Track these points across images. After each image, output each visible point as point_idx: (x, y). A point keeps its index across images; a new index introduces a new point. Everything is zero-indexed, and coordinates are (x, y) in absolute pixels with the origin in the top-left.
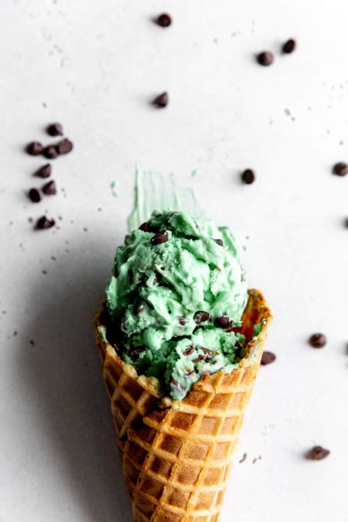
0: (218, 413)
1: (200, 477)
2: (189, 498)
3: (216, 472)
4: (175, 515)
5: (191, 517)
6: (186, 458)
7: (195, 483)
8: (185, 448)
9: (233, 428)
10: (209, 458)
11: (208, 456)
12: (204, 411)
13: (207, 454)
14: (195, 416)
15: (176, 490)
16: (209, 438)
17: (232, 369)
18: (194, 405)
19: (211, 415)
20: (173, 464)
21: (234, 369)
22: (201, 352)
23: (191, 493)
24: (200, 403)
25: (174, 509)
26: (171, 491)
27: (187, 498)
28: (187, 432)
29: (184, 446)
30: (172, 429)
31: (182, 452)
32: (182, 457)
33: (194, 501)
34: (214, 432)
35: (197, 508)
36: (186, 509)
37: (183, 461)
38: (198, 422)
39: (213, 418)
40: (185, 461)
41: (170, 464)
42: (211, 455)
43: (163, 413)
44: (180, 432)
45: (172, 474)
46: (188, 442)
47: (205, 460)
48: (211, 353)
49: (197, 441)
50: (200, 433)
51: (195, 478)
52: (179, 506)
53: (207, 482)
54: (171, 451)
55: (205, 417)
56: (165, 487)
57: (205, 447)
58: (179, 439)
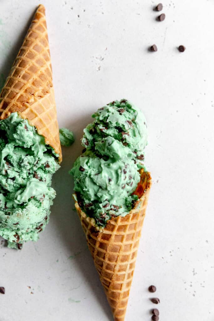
0: (122, 233)
1: (118, 259)
2: (115, 267)
3: (126, 257)
4: (110, 274)
5: (117, 275)
6: (110, 252)
7: (116, 262)
8: (109, 248)
9: (133, 238)
10: (121, 251)
11: (120, 251)
12: (115, 233)
13: (120, 250)
14: (111, 235)
15: (108, 264)
16: (120, 243)
17: (126, 214)
18: (110, 231)
19: (118, 234)
20: (105, 254)
21: (127, 215)
22: (113, 207)
23: (115, 265)
24: (112, 230)
25: (109, 271)
26: (106, 264)
27: (114, 267)
28: (108, 242)
29: (108, 247)
30: (102, 240)
31: (108, 250)
32: (108, 252)
33: (117, 268)
34: (122, 241)
35: (119, 271)
36: (114, 271)
37: (109, 253)
38: (113, 238)
39: (120, 235)
40: (110, 253)
41: (104, 254)
42: (122, 250)
43: (97, 234)
44: (106, 242)
45: (105, 258)
46: (110, 245)
47: (119, 252)
48: (117, 208)
49: (114, 245)
50: (115, 241)
51: (116, 259)
52: (111, 270)
53: (122, 261)
54: (103, 249)
55: (116, 235)
56: (104, 263)
57: (119, 248)
58: (106, 244)
